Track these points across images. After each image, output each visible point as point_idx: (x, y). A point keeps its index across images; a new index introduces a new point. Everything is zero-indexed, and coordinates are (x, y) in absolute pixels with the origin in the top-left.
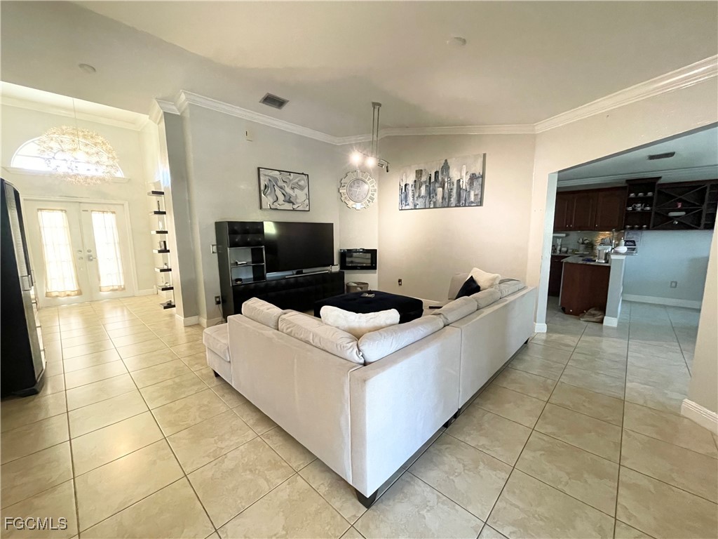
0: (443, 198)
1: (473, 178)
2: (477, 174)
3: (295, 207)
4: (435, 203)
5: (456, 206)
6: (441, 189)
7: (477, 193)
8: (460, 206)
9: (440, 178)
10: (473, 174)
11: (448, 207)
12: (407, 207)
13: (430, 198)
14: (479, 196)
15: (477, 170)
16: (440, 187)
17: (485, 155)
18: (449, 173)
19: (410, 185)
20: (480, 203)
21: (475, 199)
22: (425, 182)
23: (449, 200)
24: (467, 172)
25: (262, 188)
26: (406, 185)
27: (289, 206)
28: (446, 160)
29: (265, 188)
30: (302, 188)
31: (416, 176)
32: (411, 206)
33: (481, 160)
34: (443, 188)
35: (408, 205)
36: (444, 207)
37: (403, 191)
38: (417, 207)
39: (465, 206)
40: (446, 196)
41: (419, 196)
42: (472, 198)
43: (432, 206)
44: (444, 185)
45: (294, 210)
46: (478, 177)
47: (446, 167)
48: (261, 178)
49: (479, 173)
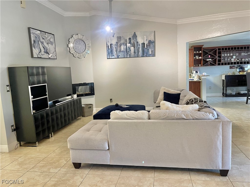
0: (134, 52)
2: (152, 41)
3: (50, 56)
4: (130, 55)
5: (142, 57)
6: (133, 48)
7: (152, 50)
8: (144, 57)
9: (132, 42)
10: (150, 41)
11: (138, 57)
12: (113, 57)
13: (127, 52)
14: (154, 52)
16: (132, 46)
17: (155, 31)
18: (137, 40)
19: (114, 45)
20: (154, 55)
21: (151, 53)
22: (123, 44)
23: (138, 54)
24: (147, 40)
25: (32, 42)
26: (111, 45)
28: (135, 33)
29: (34, 43)
30: (52, 43)
31: (117, 40)
32: (116, 56)
33: (153, 34)
35: (114, 56)
36: (136, 57)
37: (110, 48)
38: (120, 57)
39: (147, 57)
40: (136, 51)
41: (120, 51)
43: (128, 57)
44: (134, 45)
45: (49, 58)
46: (153, 42)
47: (135, 36)
48: (31, 35)
49: (153, 40)
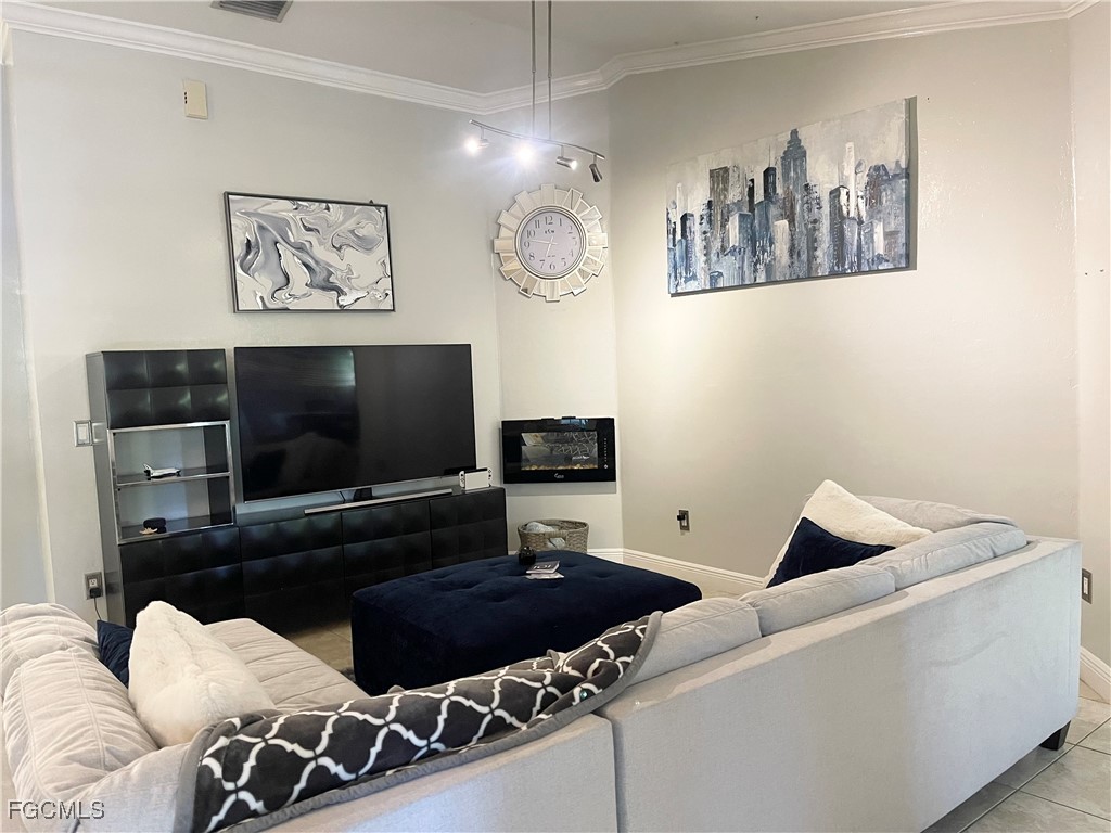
0: (792, 250)
1: (878, 179)
2: (891, 167)
3: (346, 301)
4: (769, 268)
5: (833, 274)
6: (785, 223)
7: (892, 227)
8: (843, 274)
9: (780, 190)
10: (877, 168)
11: (810, 277)
12: (692, 286)
13: (754, 253)
14: (902, 239)
15: (891, 153)
16: (782, 217)
17: (911, 105)
18: (804, 172)
19: (698, 220)
20: (909, 261)
21: (888, 247)
22: (738, 204)
23: (812, 258)
24: (859, 165)
25: (239, 250)
26: (684, 218)
27: (325, 300)
28: (794, 133)
29: (248, 253)
30: (366, 244)
31: (712, 189)
32: (703, 281)
33: (898, 120)
34: (792, 222)
35: (694, 277)
36: (798, 279)
37: (678, 236)
38: (720, 285)
39: (860, 272)
40: (803, 245)
41: (723, 249)
42: (880, 245)
43: (761, 278)
44: (792, 207)
45: (342, 310)
46: (895, 176)
47: (795, 153)
48: (234, 221)
49: (898, 162)
